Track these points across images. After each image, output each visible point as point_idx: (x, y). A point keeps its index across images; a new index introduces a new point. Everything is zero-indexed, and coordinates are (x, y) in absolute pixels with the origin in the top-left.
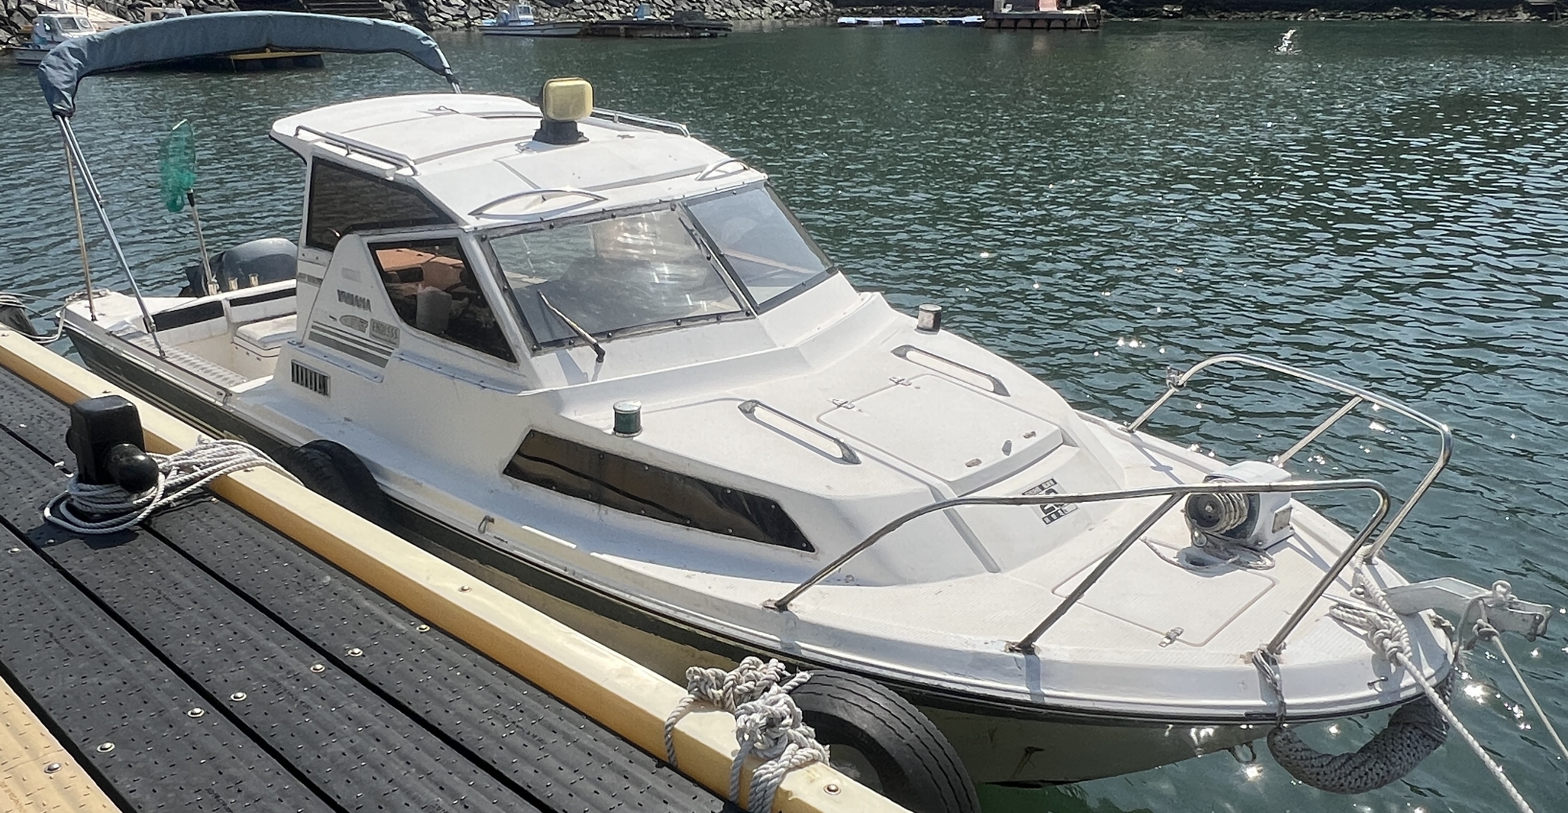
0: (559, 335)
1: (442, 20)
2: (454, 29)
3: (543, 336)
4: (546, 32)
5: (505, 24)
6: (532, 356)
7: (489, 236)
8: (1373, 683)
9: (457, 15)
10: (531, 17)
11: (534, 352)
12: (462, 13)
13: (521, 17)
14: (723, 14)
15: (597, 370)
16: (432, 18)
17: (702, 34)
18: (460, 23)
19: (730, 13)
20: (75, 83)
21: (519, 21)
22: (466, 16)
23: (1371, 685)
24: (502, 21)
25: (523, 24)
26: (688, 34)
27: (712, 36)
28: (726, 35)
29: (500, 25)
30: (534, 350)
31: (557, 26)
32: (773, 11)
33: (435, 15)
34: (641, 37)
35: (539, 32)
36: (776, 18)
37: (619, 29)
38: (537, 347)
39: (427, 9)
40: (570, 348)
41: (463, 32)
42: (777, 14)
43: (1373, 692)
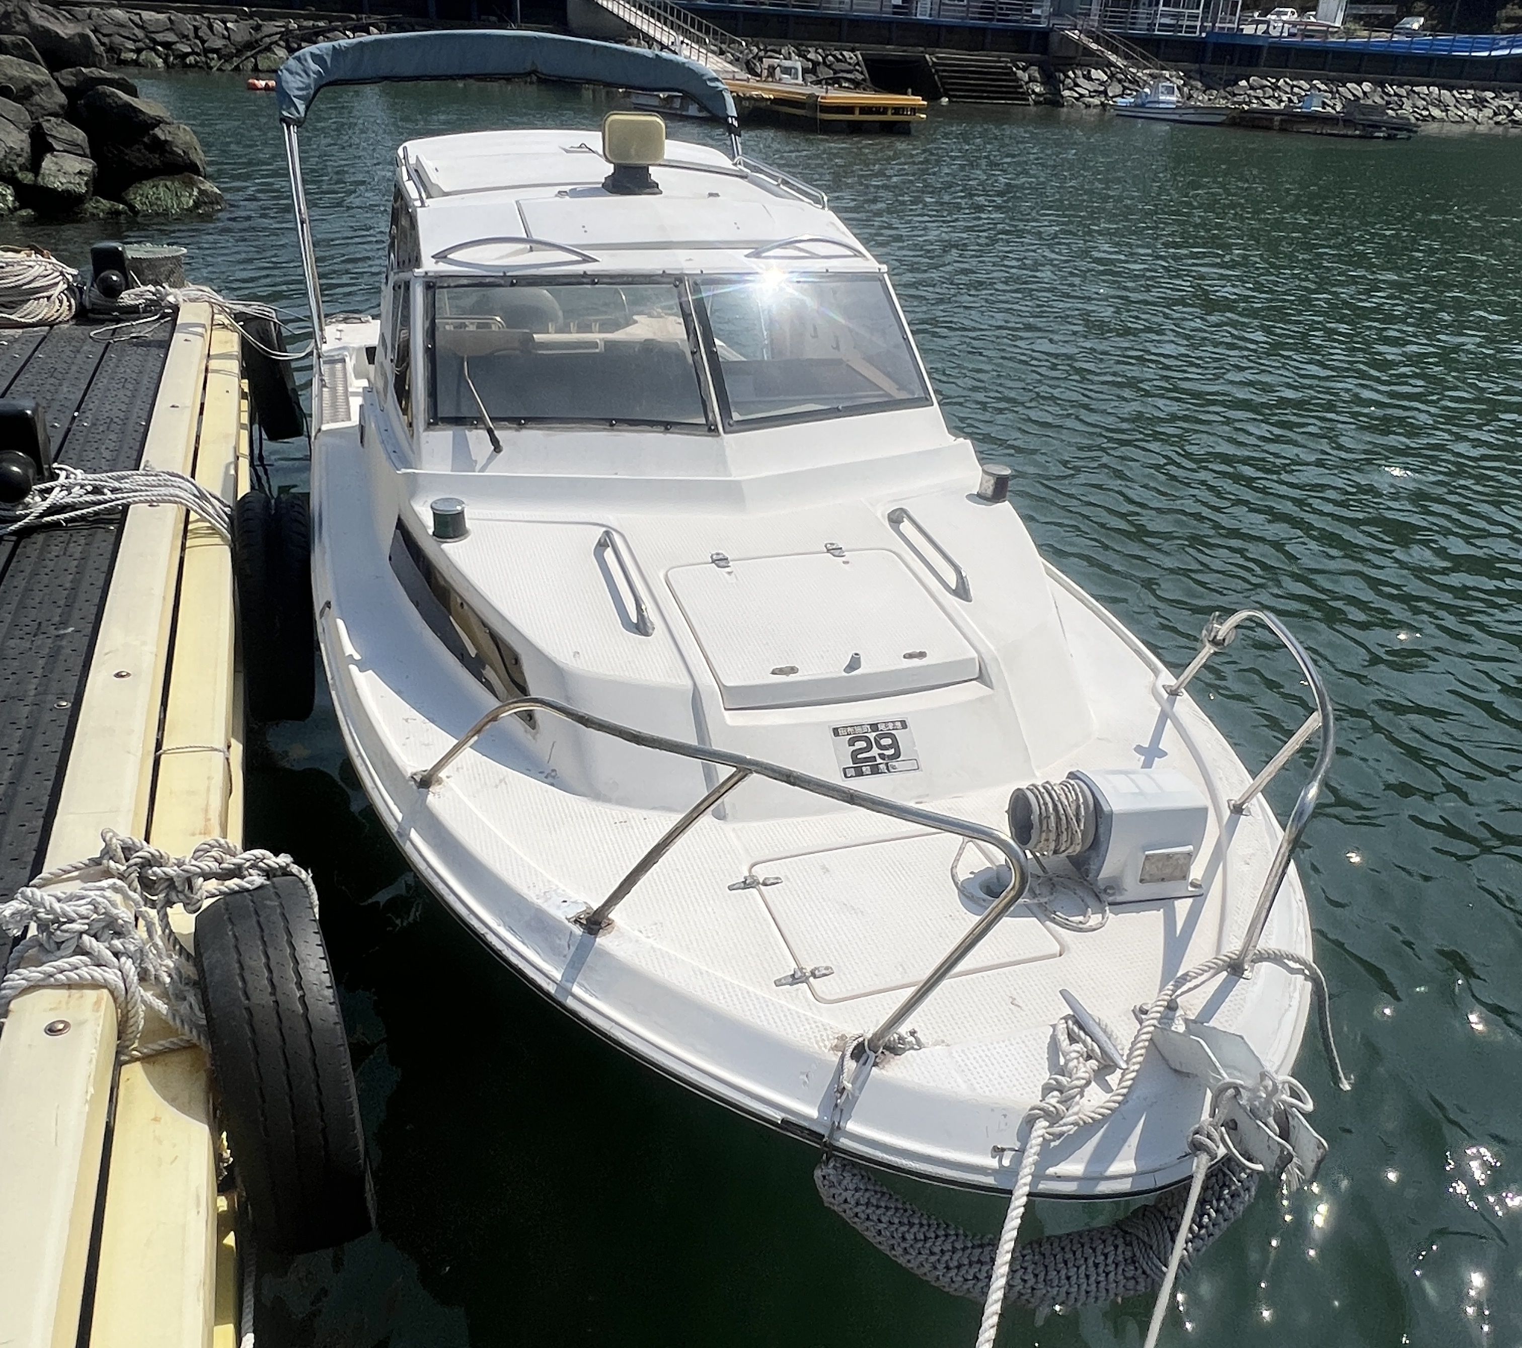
0: (465, 413)
1: (1076, 95)
2: (1088, 106)
3: (445, 410)
4: (1185, 118)
5: (1143, 105)
6: (425, 430)
7: (438, 284)
8: (1003, 1150)
9: (1095, 91)
10: (1174, 99)
11: (429, 426)
12: (1102, 88)
13: (1162, 98)
14: (1425, 113)
15: (490, 459)
16: (1066, 93)
17: (1377, 134)
18: (1096, 101)
19: (1436, 112)
20: (312, 92)
21: (1159, 102)
22: (1105, 93)
23: (998, 1151)
24: (1139, 101)
25: (1161, 106)
26: (1357, 132)
27: (1389, 138)
28: (1409, 138)
29: (1137, 106)
30: (429, 424)
31: (1199, 111)
32: (1495, 114)
33: (1070, 89)
34: (1298, 132)
35: (1176, 117)
36: (1497, 123)
37: (1272, 120)
38: (436, 420)
39: (1063, 82)
40: (470, 430)
41: (1095, 111)
42: (1499, 118)
43: (994, 1163)
